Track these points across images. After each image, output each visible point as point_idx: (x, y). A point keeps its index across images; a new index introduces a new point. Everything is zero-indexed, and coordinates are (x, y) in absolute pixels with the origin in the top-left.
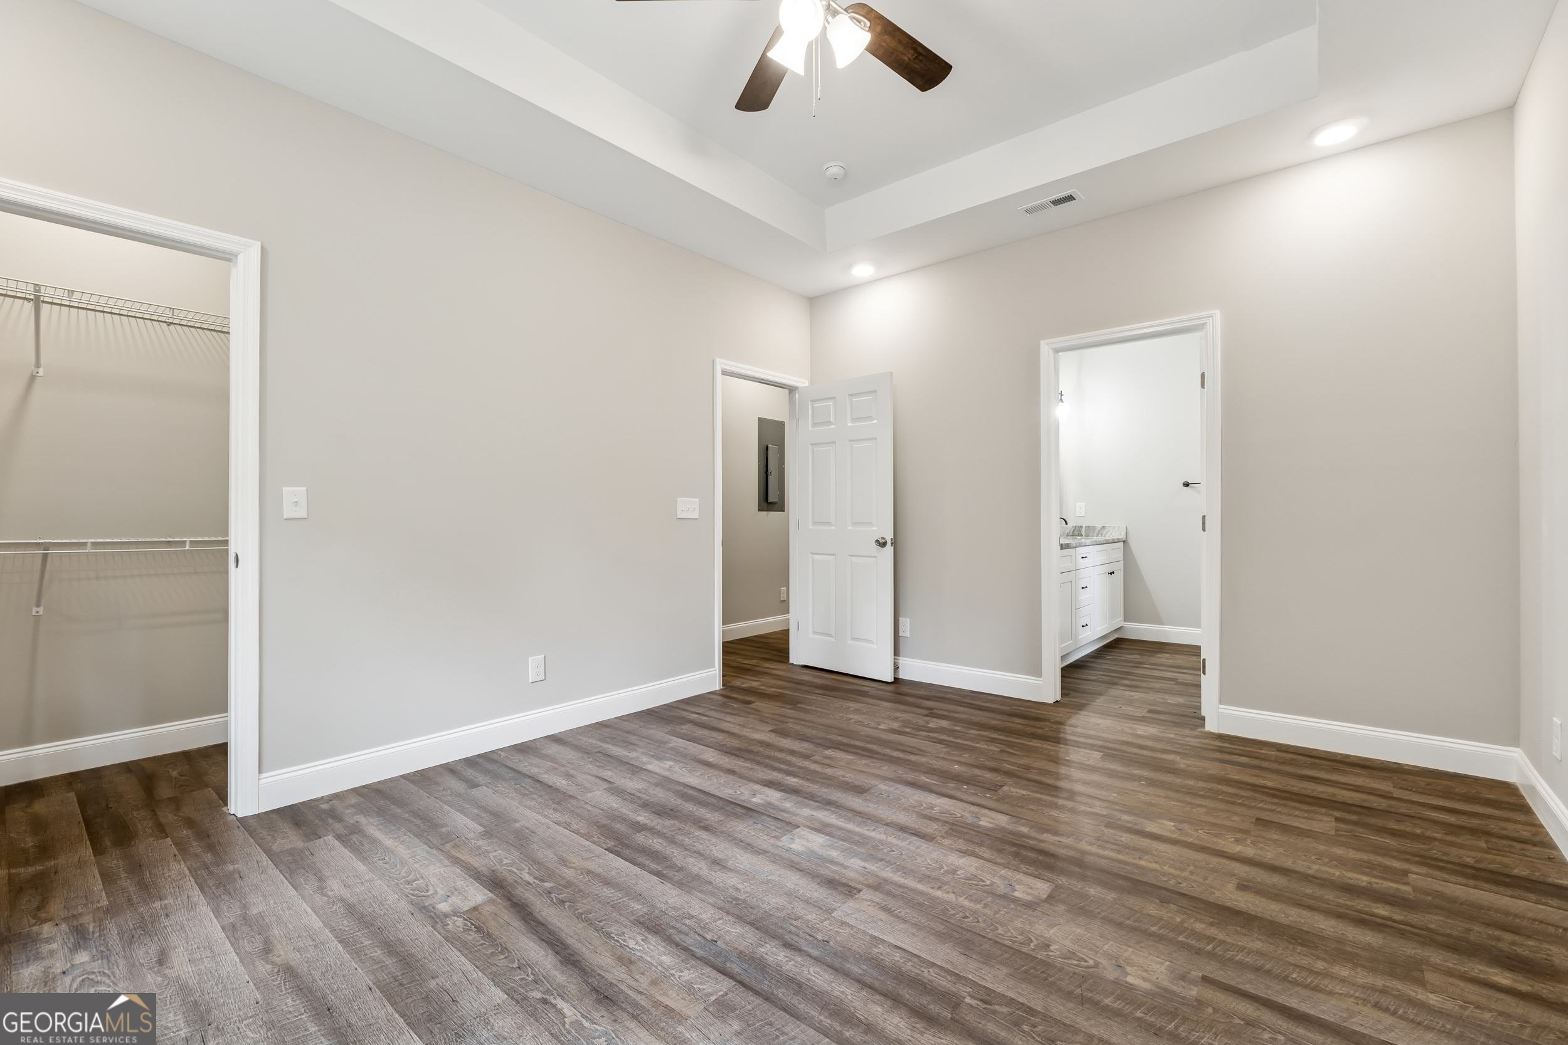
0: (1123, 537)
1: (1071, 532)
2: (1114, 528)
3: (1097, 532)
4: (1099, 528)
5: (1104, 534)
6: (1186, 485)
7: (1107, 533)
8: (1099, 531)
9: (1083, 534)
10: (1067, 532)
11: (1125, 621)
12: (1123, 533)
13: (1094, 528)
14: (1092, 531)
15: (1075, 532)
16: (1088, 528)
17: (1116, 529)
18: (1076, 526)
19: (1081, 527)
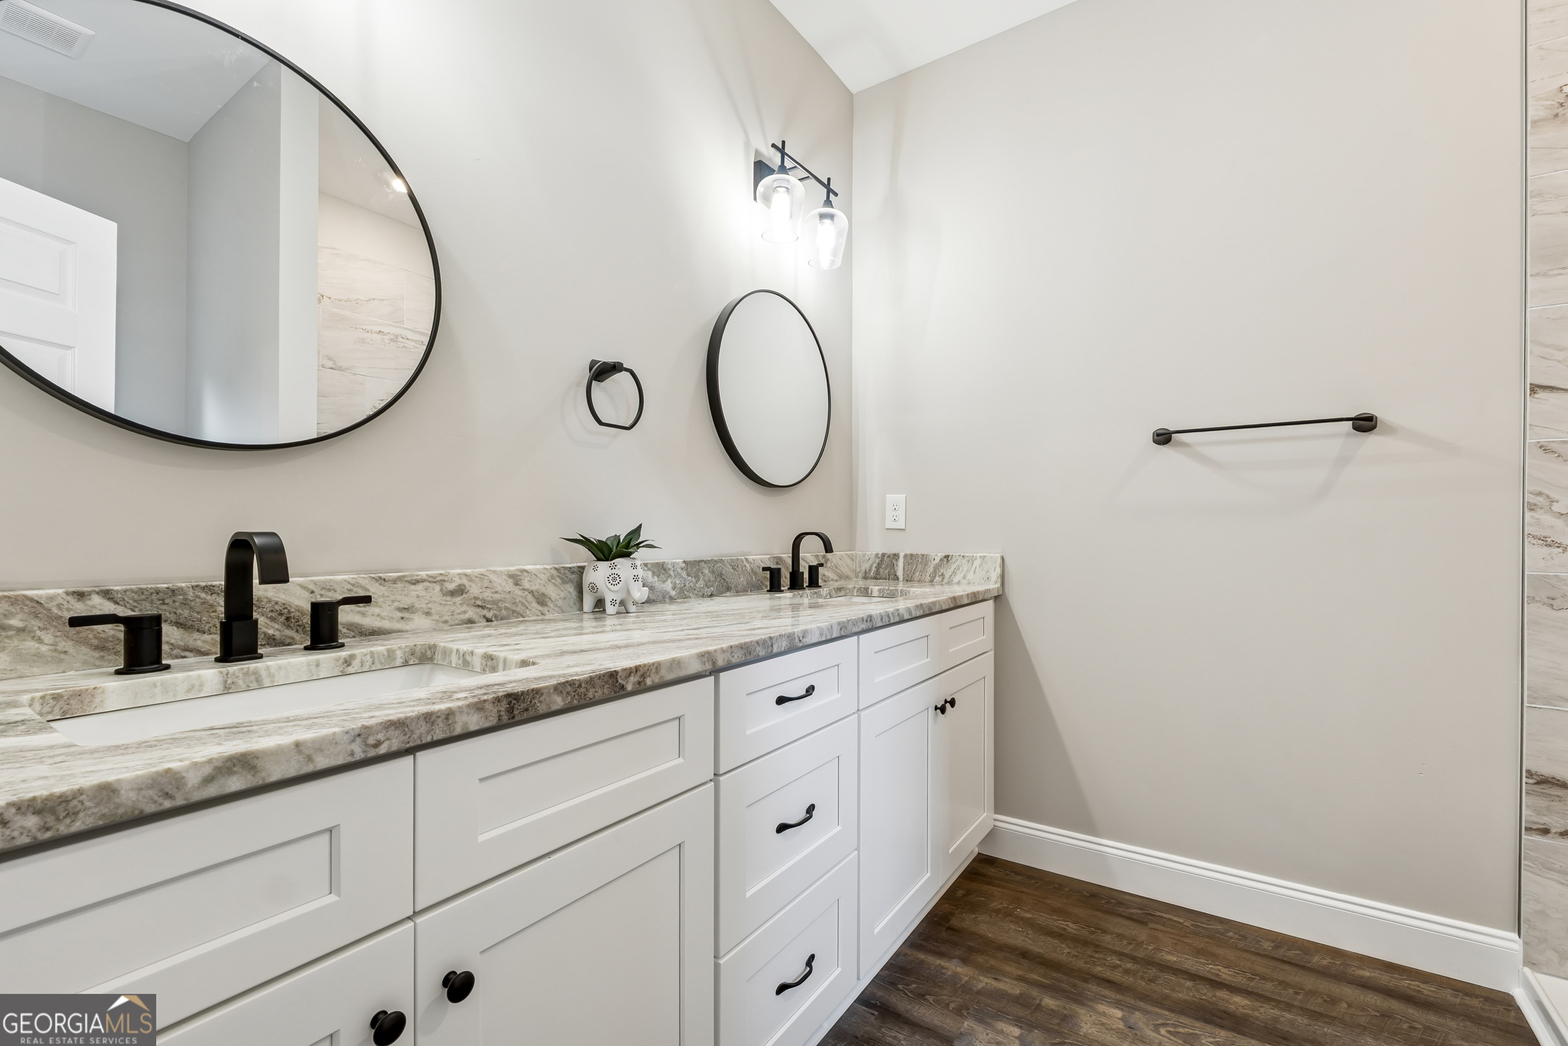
0: (993, 585)
1: (874, 569)
2: (971, 560)
3: (930, 569)
4: (937, 560)
5: (947, 576)
6: (1163, 438)
7: (954, 573)
8: (937, 568)
9: (900, 574)
10: (863, 569)
11: (996, 813)
12: (995, 574)
13: (924, 559)
14: (920, 567)
15: (881, 571)
16: (911, 558)
17: (977, 563)
18: (883, 555)
19: (896, 556)
